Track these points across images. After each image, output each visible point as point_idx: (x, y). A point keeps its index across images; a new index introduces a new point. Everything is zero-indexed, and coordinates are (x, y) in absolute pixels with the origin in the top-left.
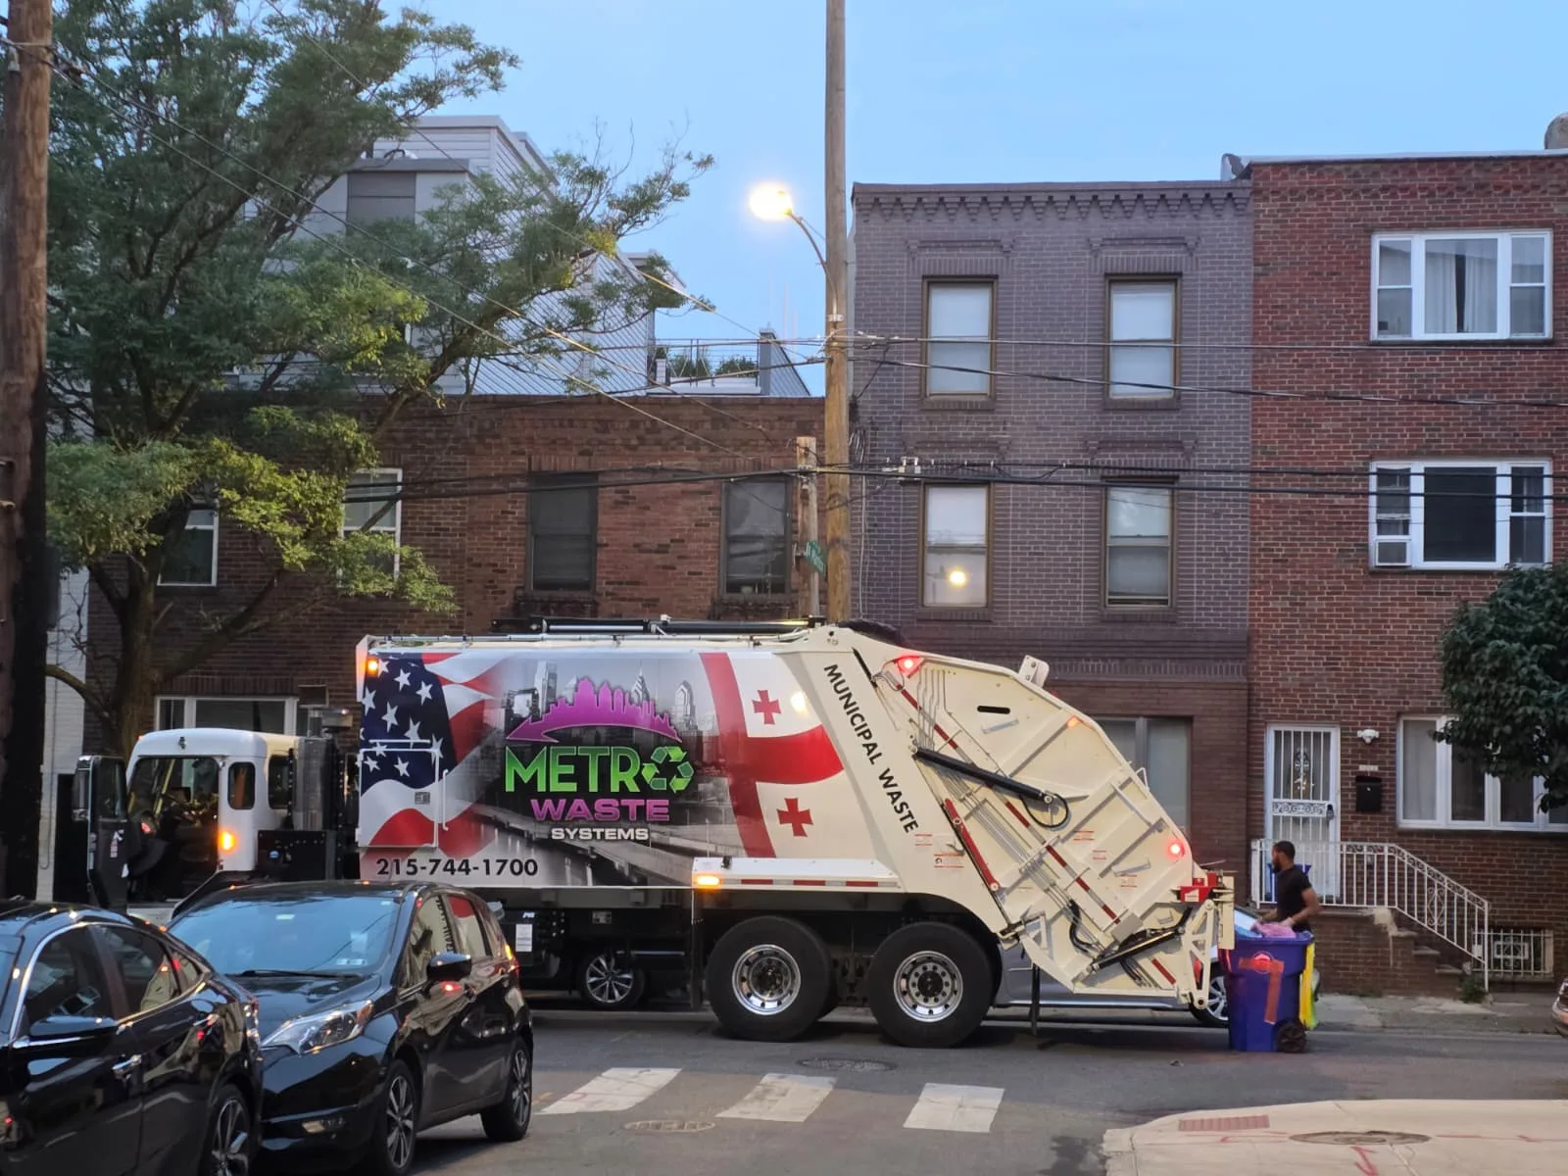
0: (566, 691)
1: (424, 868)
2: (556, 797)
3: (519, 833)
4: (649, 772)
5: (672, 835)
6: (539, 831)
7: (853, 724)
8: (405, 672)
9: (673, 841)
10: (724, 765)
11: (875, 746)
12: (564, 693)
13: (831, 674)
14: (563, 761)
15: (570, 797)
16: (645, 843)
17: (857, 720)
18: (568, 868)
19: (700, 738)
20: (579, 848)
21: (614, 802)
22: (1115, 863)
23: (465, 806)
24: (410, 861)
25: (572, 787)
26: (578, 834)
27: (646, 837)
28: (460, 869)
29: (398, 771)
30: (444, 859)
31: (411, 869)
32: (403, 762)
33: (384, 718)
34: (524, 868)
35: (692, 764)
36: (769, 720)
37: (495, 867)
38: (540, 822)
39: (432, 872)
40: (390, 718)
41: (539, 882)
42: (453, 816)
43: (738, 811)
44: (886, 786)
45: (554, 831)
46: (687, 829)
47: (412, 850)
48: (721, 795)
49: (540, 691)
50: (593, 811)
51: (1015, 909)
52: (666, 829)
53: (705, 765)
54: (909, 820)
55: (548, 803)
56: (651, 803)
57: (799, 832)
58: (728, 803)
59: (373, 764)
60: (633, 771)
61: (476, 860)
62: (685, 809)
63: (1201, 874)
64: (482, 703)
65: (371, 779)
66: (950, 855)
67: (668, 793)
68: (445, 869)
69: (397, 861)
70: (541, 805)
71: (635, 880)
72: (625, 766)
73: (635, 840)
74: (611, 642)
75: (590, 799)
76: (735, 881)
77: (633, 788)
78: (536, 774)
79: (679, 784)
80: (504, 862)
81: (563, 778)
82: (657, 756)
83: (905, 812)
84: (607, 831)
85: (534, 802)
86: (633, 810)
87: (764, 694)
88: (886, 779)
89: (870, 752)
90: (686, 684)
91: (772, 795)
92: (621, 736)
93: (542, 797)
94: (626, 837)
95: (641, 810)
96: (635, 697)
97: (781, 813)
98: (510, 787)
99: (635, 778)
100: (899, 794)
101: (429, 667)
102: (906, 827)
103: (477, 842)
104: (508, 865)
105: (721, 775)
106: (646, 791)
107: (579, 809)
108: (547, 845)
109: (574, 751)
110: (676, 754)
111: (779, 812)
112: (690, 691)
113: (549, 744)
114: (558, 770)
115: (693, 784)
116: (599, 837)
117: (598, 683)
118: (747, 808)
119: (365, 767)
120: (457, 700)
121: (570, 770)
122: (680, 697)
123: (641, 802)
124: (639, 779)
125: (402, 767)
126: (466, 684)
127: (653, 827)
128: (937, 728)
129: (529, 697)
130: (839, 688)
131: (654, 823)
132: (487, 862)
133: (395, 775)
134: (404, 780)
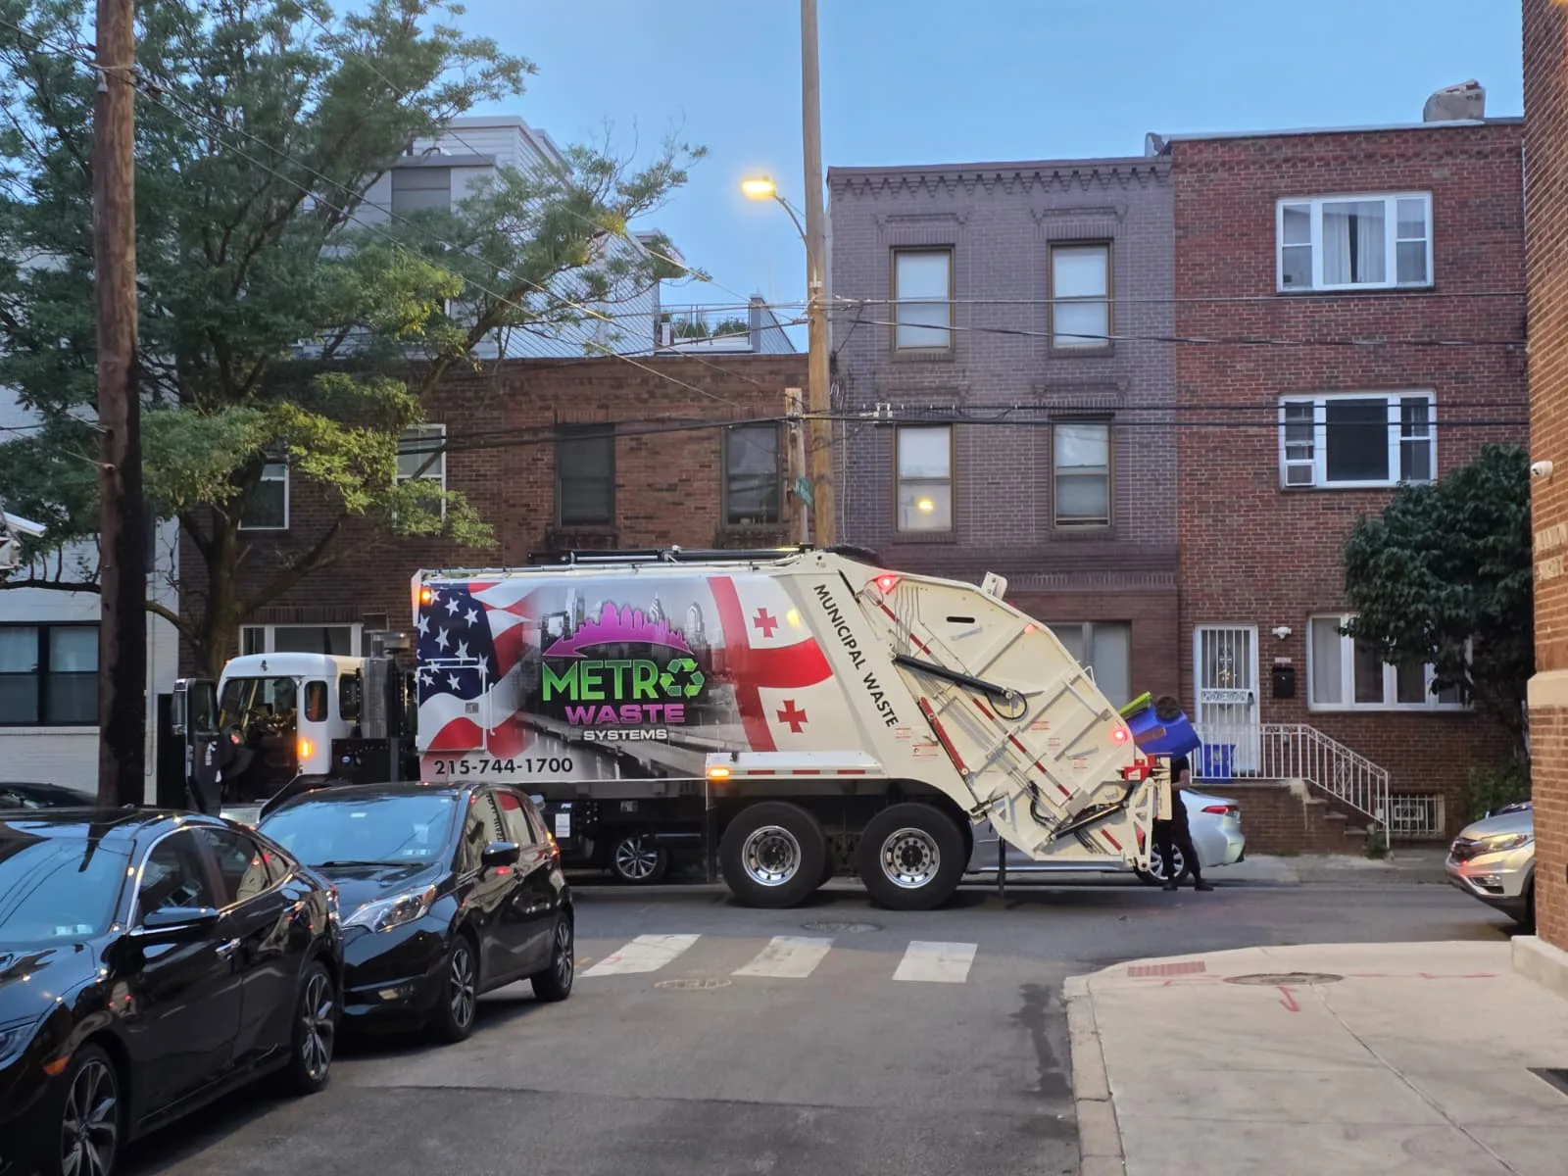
0: (593, 613)
1: (475, 768)
2: (587, 704)
3: (556, 736)
4: (666, 681)
5: (687, 734)
6: (573, 734)
7: (840, 635)
8: (454, 600)
9: (689, 740)
10: (730, 673)
11: (859, 653)
12: (592, 615)
13: (820, 593)
14: (592, 673)
15: (598, 704)
16: (665, 741)
17: (844, 633)
18: (599, 766)
19: (709, 651)
20: (607, 748)
21: (637, 707)
22: (1067, 748)
23: (509, 714)
24: (463, 762)
25: (600, 695)
26: (606, 735)
27: (665, 737)
28: (506, 768)
29: (450, 685)
30: (492, 759)
31: (464, 769)
32: (455, 677)
33: (437, 640)
34: (561, 765)
35: (703, 673)
36: (768, 634)
37: (536, 765)
38: (573, 726)
39: (482, 772)
40: (442, 640)
41: (574, 777)
42: (498, 724)
43: (743, 712)
44: (869, 687)
45: (586, 733)
46: (700, 729)
47: (464, 753)
48: (729, 699)
49: (570, 614)
50: (619, 715)
51: (983, 789)
52: (680, 729)
53: (714, 673)
54: (891, 716)
55: (580, 709)
56: (668, 707)
57: (796, 728)
58: (735, 706)
59: (428, 680)
60: (652, 680)
61: (519, 760)
62: (697, 712)
63: (1141, 756)
64: (521, 624)
65: (427, 693)
66: (926, 745)
67: (683, 699)
68: (493, 768)
69: (452, 762)
70: (574, 711)
71: (657, 773)
72: (645, 676)
73: (656, 740)
74: (630, 570)
75: (617, 705)
76: (743, 773)
77: (653, 694)
78: (569, 685)
79: (692, 691)
80: (544, 761)
81: (592, 688)
82: (674, 666)
83: (887, 710)
84: (632, 732)
85: (568, 709)
86: (653, 713)
87: (762, 611)
88: (870, 681)
89: (855, 659)
90: (696, 605)
91: (772, 698)
92: (642, 650)
93: (574, 705)
94: (648, 737)
95: (660, 714)
96: (652, 617)
97: (780, 713)
98: (547, 696)
99: (654, 687)
100: (881, 694)
101: (474, 595)
102: (887, 722)
103: (521, 744)
104: (547, 763)
105: (728, 682)
106: (663, 697)
107: (607, 714)
108: (580, 745)
109: (600, 664)
110: (689, 665)
111: (779, 712)
112: (699, 611)
113: (580, 659)
114: (587, 681)
115: (703, 691)
116: (624, 737)
117: (619, 606)
118: (751, 709)
119: (422, 683)
120: (499, 623)
121: (598, 680)
122: (691, 616)
123: (660, 707)
124: (658, 687)
125: (454, 682)
126: (505, 609)
127: (670, 728)
128: (913, 637)
129: (561, 619)
130: (827, 605)
131: (671, 724)
132: (529, 761)
133: (448, 689)
134: (455, 693)
